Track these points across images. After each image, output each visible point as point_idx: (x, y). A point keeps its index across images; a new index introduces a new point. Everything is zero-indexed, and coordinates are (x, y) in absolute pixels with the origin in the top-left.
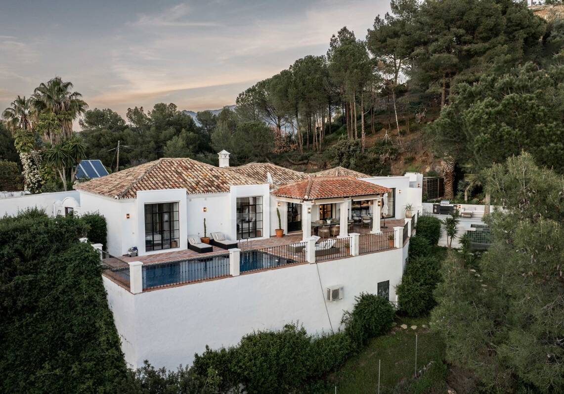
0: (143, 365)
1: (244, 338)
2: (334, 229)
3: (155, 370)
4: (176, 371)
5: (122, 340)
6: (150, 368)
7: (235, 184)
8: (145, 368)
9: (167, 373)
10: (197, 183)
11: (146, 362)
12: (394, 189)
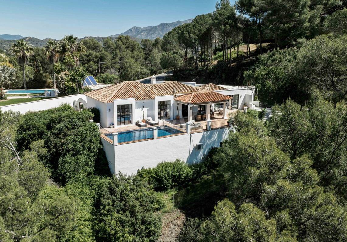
0: (119, 173)
1: (158, 164)
2: (204, 117)
3: (123, 174)
4: (131, 175)
5: (109, 163)
6: (121, 174)
7: (158, 95)
8: (119, 174)
9: (127, 176)
10: (140, 95)
11: (119, 171)
12: (238, 95)
